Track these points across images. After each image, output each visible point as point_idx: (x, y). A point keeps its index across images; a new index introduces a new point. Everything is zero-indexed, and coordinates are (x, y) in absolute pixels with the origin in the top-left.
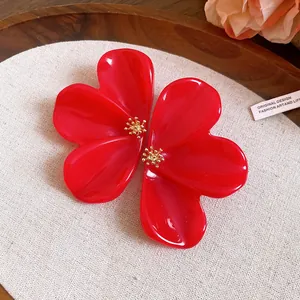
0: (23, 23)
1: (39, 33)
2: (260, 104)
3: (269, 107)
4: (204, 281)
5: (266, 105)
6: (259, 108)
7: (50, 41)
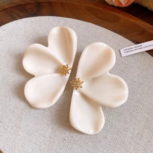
0: (7, 9)
1: (15, 14)
2: (125, 49)
3: (130, 50)
4: (102, 141)
5: (128, 49)
6: (124, 50)
7: (21, 18)
